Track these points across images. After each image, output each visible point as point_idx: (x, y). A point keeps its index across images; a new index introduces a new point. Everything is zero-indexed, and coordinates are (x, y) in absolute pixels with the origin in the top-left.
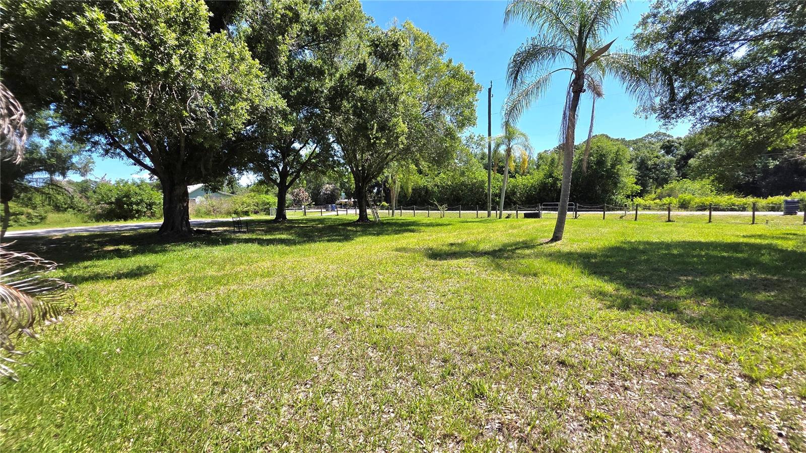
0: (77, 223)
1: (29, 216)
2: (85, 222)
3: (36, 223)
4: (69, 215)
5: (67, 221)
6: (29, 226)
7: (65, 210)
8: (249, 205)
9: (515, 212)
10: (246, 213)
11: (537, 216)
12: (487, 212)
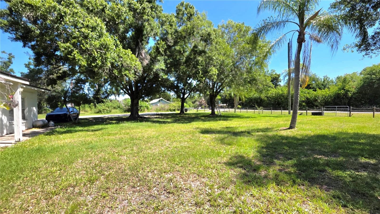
0: (119, 113)
1: (107, 110)
2: (121, 113)
3: (109, 113)
4: (117, 110)
5: (117, 112)
6: (107, 114)
7: (117, 108)
8: (175, 107)
9: (306, 111)
10: (174, 110)
11: (320, 114)
12: (288, 111)
